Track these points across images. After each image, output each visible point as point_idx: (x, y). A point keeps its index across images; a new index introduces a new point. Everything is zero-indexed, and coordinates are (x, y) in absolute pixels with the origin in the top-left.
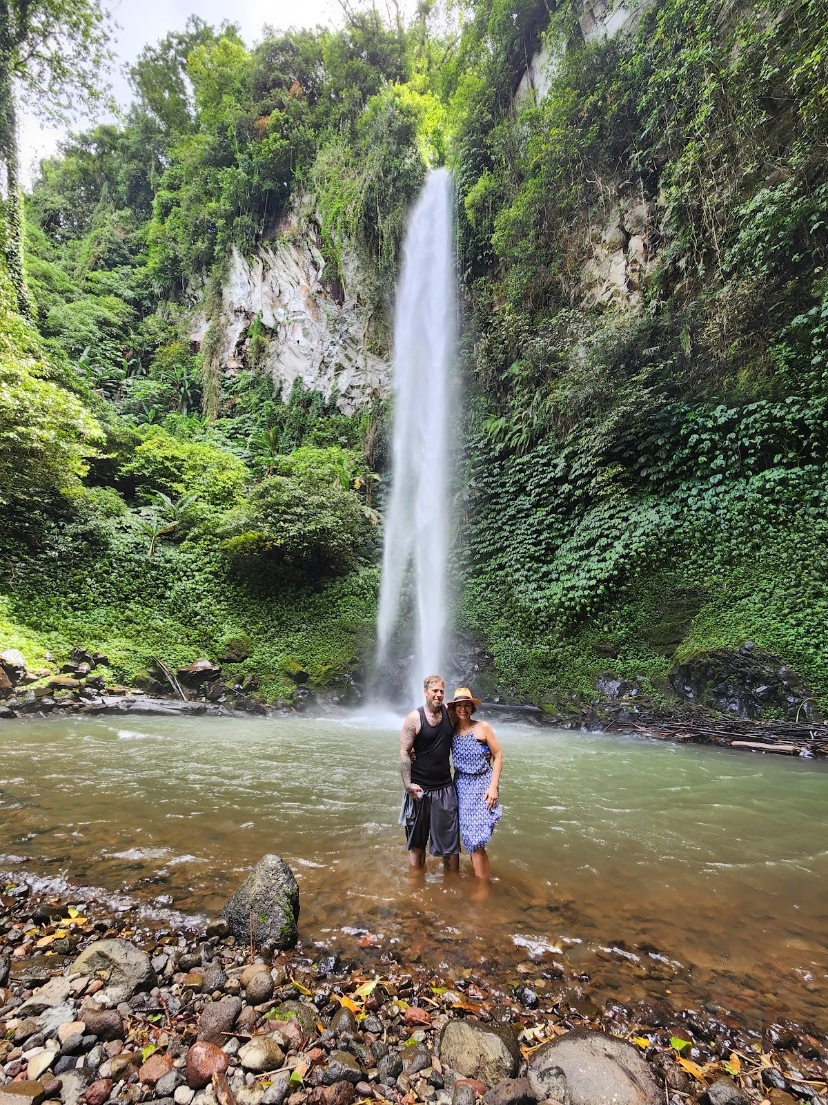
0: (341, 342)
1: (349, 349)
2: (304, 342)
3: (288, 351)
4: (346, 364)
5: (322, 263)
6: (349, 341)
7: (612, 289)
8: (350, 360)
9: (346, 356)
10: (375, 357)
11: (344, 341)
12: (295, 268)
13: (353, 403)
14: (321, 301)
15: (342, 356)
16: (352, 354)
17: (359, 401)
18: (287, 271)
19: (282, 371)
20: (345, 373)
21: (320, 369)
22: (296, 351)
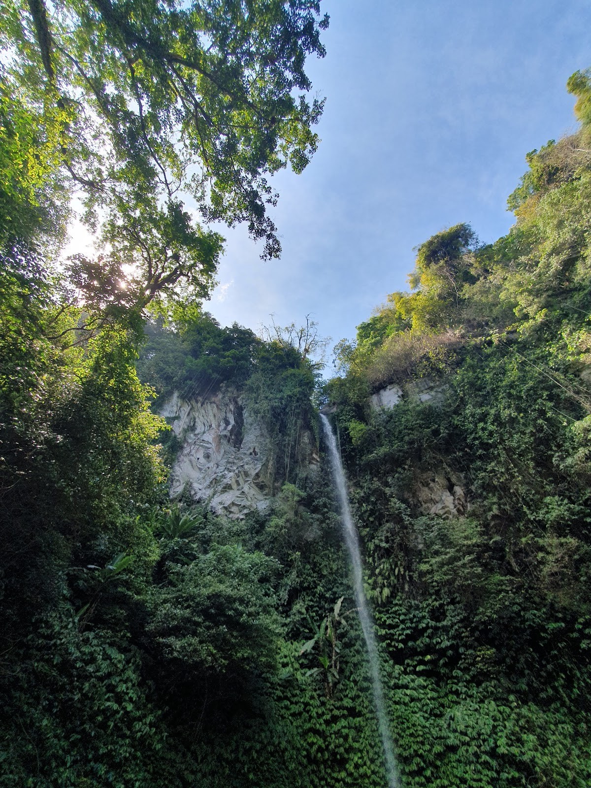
0: (237, 471)
1: (241, 477)
2: (202, 460)
3: (188, 462)
4: (235, 486)
5: (232, 422)
6: (242, 473)
7: (446, 509)
8: (238, 484)
9: (237, 482)
10: (257, 489)
11: (239, 472)
12: (212, 418)
13: (231, 516)
14: (225, 442)
15: (233, 480)
16: (241, 481)
17: (236, 516)
18: (206, 417)
19: (178, 473)
20: (231, 492)
21: (211, 483)
22: (194, 464)
